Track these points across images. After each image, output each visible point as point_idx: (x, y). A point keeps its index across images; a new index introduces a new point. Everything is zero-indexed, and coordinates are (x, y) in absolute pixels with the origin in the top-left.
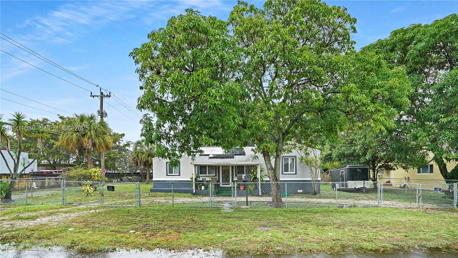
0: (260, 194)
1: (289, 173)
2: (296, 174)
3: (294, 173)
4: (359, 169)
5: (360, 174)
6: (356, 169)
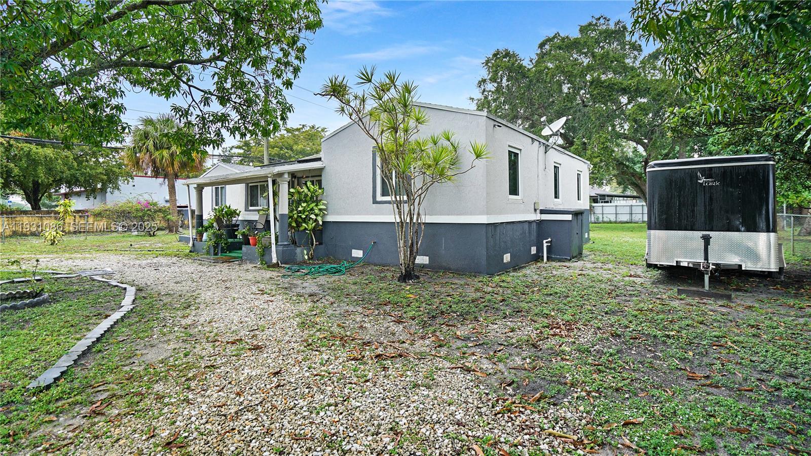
0: (274, 259)
4: (708, 173)
5: (711, 199)
6: (692, 175)
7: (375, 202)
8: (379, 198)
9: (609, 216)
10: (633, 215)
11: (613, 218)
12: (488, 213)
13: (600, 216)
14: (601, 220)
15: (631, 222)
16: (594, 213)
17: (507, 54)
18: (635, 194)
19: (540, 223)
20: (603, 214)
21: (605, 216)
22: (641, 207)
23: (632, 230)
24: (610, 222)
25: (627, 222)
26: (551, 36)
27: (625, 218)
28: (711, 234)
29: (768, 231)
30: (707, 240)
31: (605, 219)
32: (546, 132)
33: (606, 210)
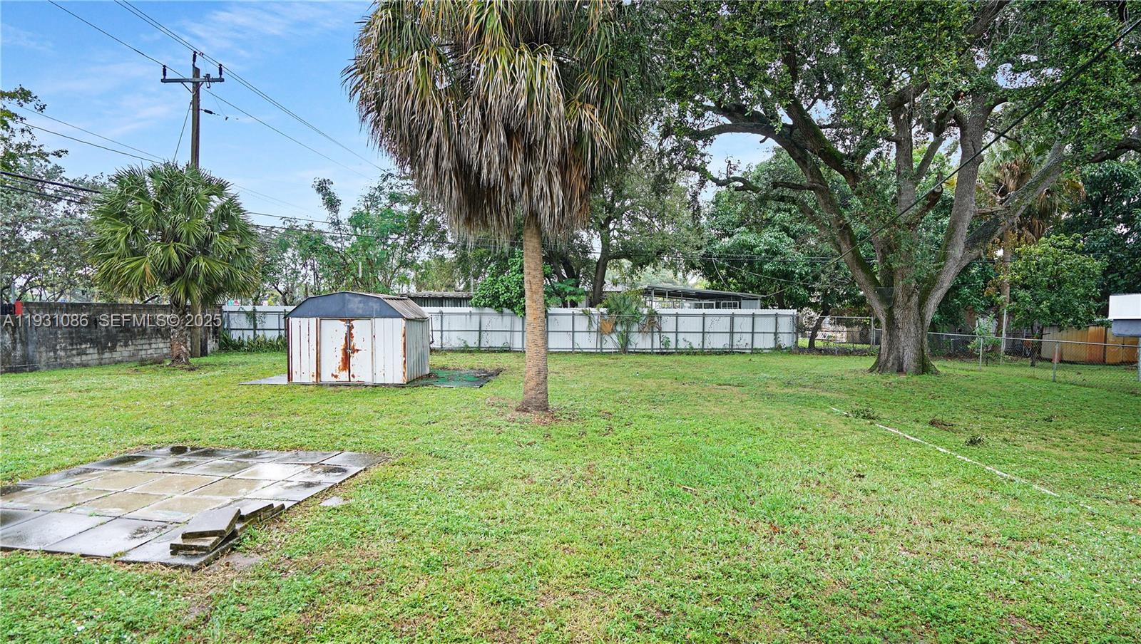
9: (690, 338)
10: (736, 337)
11: (696, 342)
13: (672, 337)
14: (672, 345)
16: (660, 332)
20: (677, 332)
21: (681, 336)
24: (691, 352)
27: (720, 342)
31: (682, 345)
33: (685, 324)
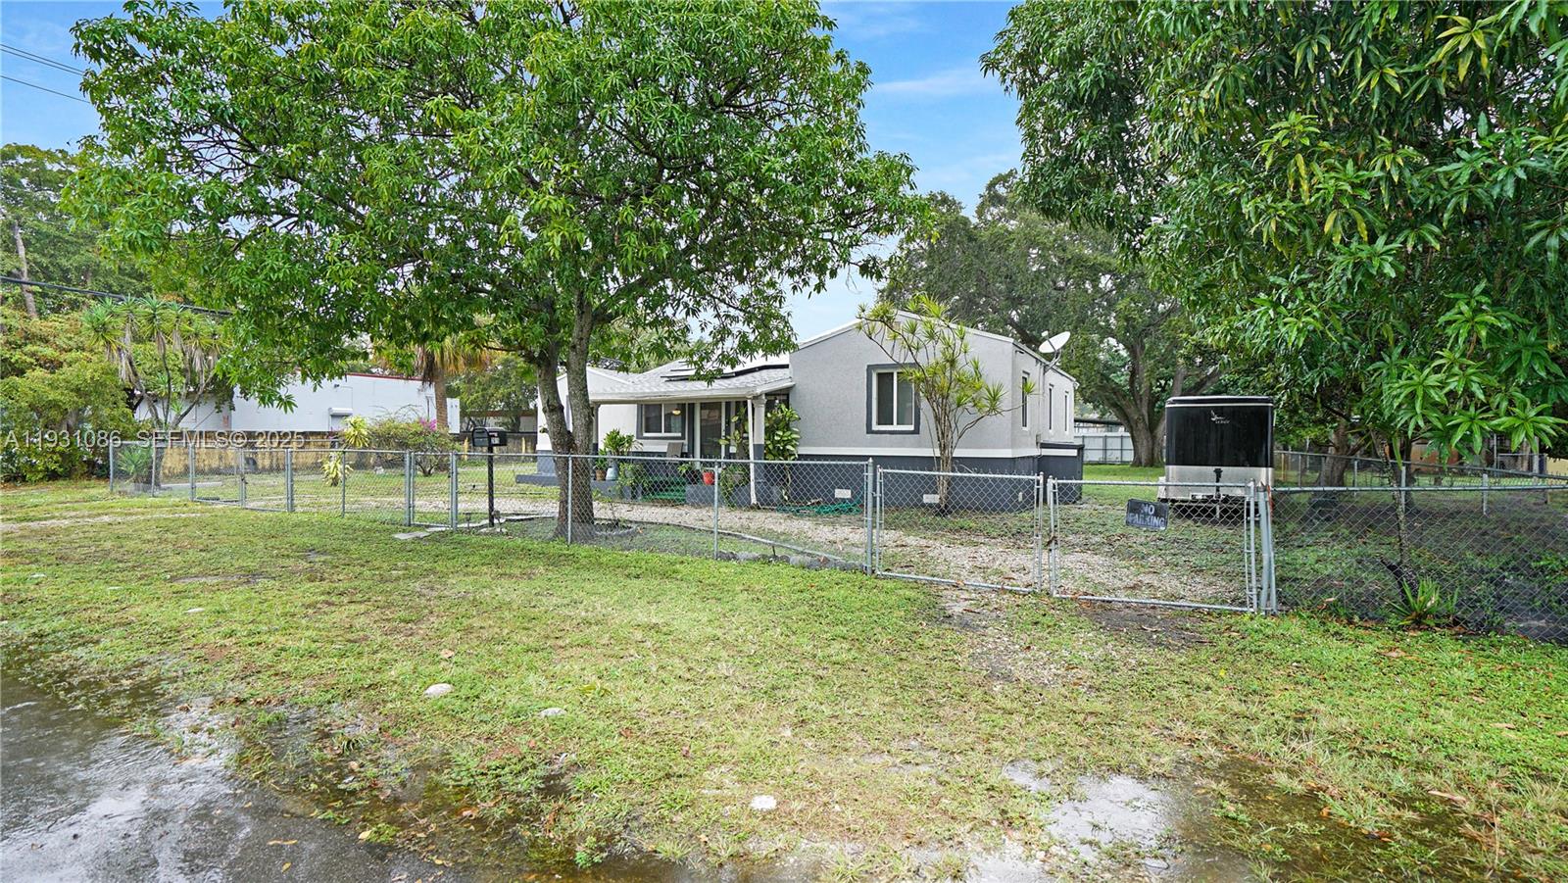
0: (754, 500)
1: (895, 427)
2: (916, 431)
3: (911, 428)
4: (1220, 411)
5: (1222, 438)
6: (1206, 412)
7: (870, 431)
8: (875, 427)
12: (1013, 445)
15: (1104, 463)
17: (945, 200)
18: (1115, 419)
19: (1041, 458)
22: (1119, 440)
23: (1107, 473)
25: (1098, 463)
26: (1005, 172)
28: (1223, 468)
29: (1266, 466)
30: (1218, 473)
32: (1045, 348)
